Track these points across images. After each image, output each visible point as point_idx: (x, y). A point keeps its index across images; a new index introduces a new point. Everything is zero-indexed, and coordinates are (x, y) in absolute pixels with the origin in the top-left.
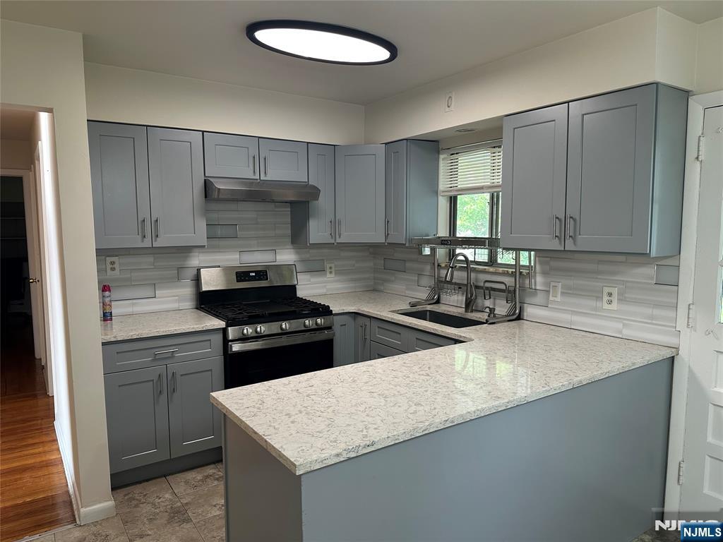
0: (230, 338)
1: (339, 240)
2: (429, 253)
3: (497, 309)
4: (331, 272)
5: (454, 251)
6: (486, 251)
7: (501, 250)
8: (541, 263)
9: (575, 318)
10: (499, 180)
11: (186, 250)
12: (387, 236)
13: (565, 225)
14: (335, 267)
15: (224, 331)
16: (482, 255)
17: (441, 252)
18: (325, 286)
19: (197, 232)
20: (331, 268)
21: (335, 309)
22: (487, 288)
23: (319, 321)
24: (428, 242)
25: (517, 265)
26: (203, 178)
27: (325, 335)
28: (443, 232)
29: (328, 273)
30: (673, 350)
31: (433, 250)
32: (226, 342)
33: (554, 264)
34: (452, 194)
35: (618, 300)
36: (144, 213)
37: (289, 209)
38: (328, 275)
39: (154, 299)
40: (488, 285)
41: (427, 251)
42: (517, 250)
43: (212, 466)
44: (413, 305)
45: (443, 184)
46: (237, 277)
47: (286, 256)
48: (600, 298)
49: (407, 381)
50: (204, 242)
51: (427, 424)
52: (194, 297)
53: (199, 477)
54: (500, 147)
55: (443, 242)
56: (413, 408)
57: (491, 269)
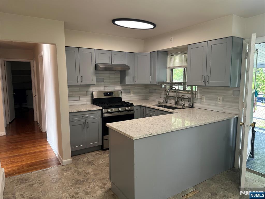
0: (104, 112)
1: (135, 83)
2: (164, 87)
3: (185, 104)
4: (132, 93)
5: (172, 86)
6: (182, 86)
7: (187, 86)
8: (199, 90)
9: (209, 107)
10: (186, 64)
11: (88, 86)
12: (150, 82)
13: (206, 78)
14: (133, 91)
15: (102, 110)
16: (181, 87)
17: (168, 87)
18: (130, 98)
19: (93, 80)
20: (132, 92)
21: (135, 104)
22: (182, 98)
23: (130, 108)
24: (164, 83)
25: (192, 91)
26: (95, 64)
27: (132, 112)
28: (169, 80)
29: (131, 93)
30: (238, 115)
31: (165, 86)
32: (102, 113)
33: (203, 90)
34: (172, 68)
35: (222, 101)
36: (78, 74)
37: (120, 73)
38: (131, 94)
39: (79, 101)
40: (182, 97)
41: (163, 86)
42: (192, 86)
43: (98, 151)
44: (159, 103)
45: (169, 65)
46: (104, 94)
47: (118, 88)
48: (217, 100)
49: (159, 122)
50: (95, 83)
51: (165, 130)
52: (91, 100)
53: (95, 154)
54: (187, 53)
55: (169, 83)
56: (161, 127)
57: (184, 92)
